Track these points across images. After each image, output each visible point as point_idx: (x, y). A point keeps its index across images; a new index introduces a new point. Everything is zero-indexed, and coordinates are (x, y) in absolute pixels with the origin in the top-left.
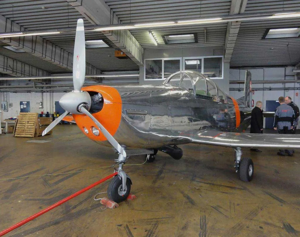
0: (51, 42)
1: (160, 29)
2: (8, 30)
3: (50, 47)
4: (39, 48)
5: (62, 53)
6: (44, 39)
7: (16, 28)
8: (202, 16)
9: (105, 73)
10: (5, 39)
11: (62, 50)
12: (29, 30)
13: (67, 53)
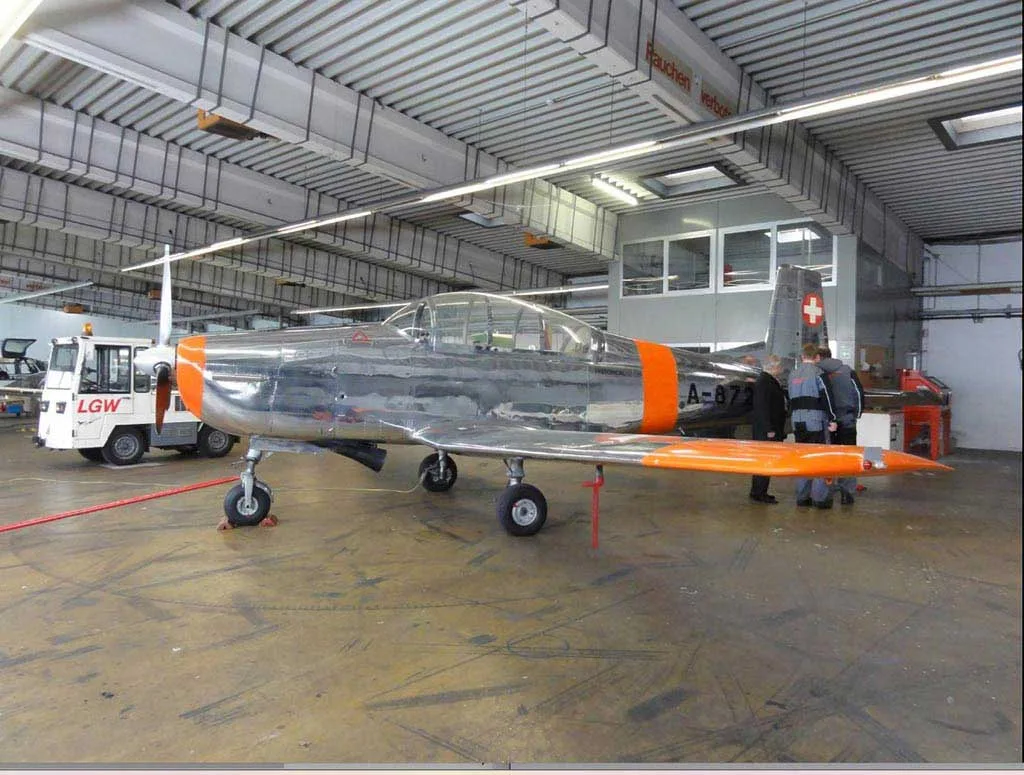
0: (411, 223)
1: (627, 165)
2: (313, 212)
3: (407, 233)
4: (381, 239)
5: (441, 244)
6: (392, 218)
7: (329, 205)
8: (614, 140)
9: (575, 280)
10: (304, 232)
11: (442, 237)
12: (360, 205)
13: (456, 241)
